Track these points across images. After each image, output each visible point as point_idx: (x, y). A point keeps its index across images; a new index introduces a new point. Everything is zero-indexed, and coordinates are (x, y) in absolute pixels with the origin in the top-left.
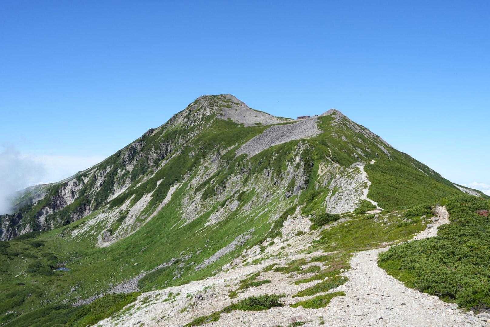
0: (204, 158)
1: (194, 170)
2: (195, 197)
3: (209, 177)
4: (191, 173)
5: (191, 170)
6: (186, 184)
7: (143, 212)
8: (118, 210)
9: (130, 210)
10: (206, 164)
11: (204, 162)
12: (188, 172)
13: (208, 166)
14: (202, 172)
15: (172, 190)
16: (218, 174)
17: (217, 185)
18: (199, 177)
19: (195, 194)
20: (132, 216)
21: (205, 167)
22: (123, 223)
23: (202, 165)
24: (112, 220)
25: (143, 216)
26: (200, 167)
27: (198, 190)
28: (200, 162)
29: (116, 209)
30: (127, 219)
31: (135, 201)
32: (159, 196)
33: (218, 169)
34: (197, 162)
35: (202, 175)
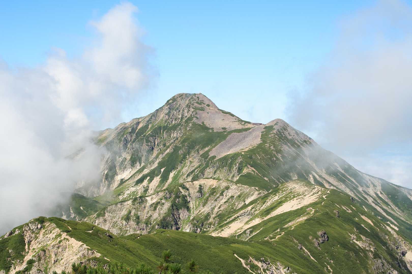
0: (189, 155)
1: (183, 163)
2: (187, 179)
3: (194, 168)
4: (182, 164)
5: (181, 163)
6: (179, 172)
7: (157, 187)
8: (141, 185)
9: (149, 186)
10: (190, 159)
11: (189, 157)
12: (180, 164)
13: (192, 160)
14: (188, 164)
15: (172, 175)
16: (199, 167)
17: (200, 174)
18: (187, 167)
19: (187, 178)
20: (152, 189)
21: (190, 161)
22: (147, 193)
23: (188, 159)
24: (140, 191)
25: (158, 189)
26: (186, 161)
27: (188, 175)
28: (187, 157)
29: (140, 185)
30: (149, 190)
31: (150, 181)
32: (165, 178)
33: (199, 164)
34: (184, 158)
35: (189, 167)
